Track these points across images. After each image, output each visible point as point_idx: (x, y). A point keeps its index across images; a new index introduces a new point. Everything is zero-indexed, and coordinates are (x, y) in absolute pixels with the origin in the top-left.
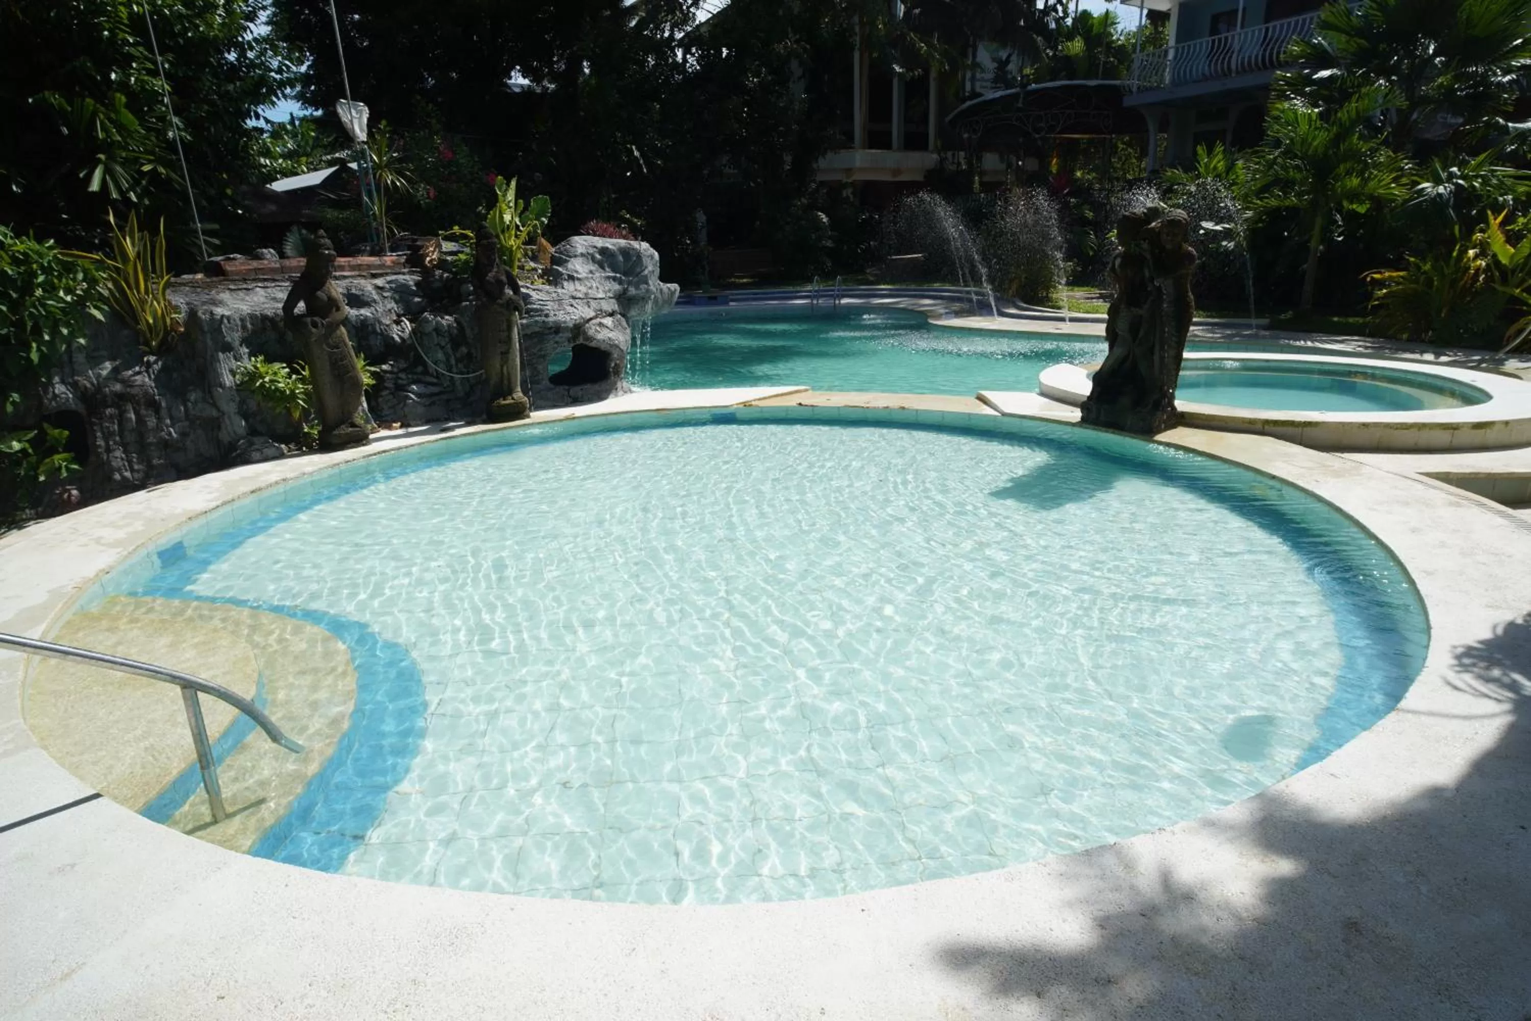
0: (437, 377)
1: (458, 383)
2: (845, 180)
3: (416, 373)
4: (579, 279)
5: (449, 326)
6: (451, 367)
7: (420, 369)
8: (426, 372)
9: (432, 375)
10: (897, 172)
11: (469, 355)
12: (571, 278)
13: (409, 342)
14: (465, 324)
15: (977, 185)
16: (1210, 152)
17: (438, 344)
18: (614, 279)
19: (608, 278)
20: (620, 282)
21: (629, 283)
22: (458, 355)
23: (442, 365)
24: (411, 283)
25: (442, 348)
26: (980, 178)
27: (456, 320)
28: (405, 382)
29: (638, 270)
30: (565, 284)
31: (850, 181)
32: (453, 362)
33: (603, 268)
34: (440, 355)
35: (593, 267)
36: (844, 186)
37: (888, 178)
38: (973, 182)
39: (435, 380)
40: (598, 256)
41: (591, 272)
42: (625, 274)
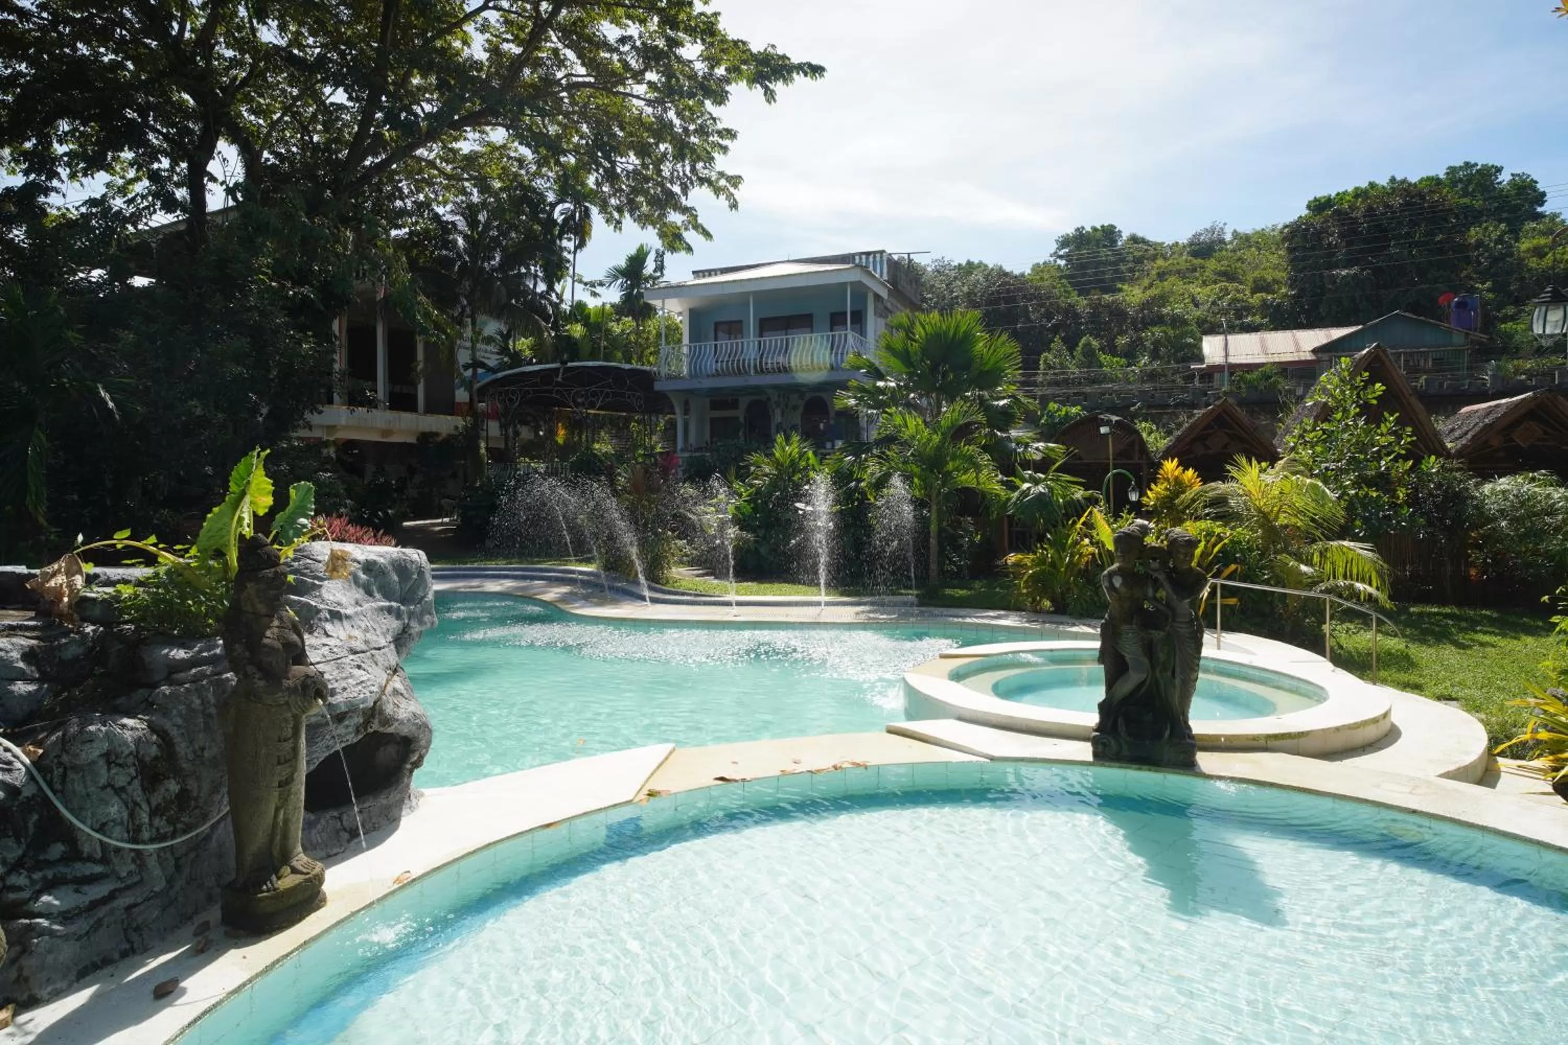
0: (104, 860)
1: (152, 862)
2: (325, 438)
3: (49, 864)
4: (348, 617)
5: (138, 741)
6: (138, 829)
7: (57, 850)
8: (74, 854)
9: (90, 859)
10: (386, 432)
11: (183, 798)
12: (336, 616)
13: (27, 793)
14: (174, 732)
15: (483, 451)
16: (788, 439)
17: (110, 785)
18: (389, 610)
19: (382, 609)
20: (399, 616)
21: (411, 615)
22: (156, 799)
23: (117, 831)
24: (15, 655)
25: (119, 791)
26: (487, 443)
27: (152, 727)
28: (25, 895)
29: (421, 594)
30: (328, 627)
31: (332, 439)
32: (145, 817)
33: (369, 593)
34: (115, 809)
35: (359, 594)
36: (326, 444)
37: (375, 437)
38: (478, 447)
39: (98, 869)
40: (363, 576)
41: (357, 603)
42: (403, 601)
